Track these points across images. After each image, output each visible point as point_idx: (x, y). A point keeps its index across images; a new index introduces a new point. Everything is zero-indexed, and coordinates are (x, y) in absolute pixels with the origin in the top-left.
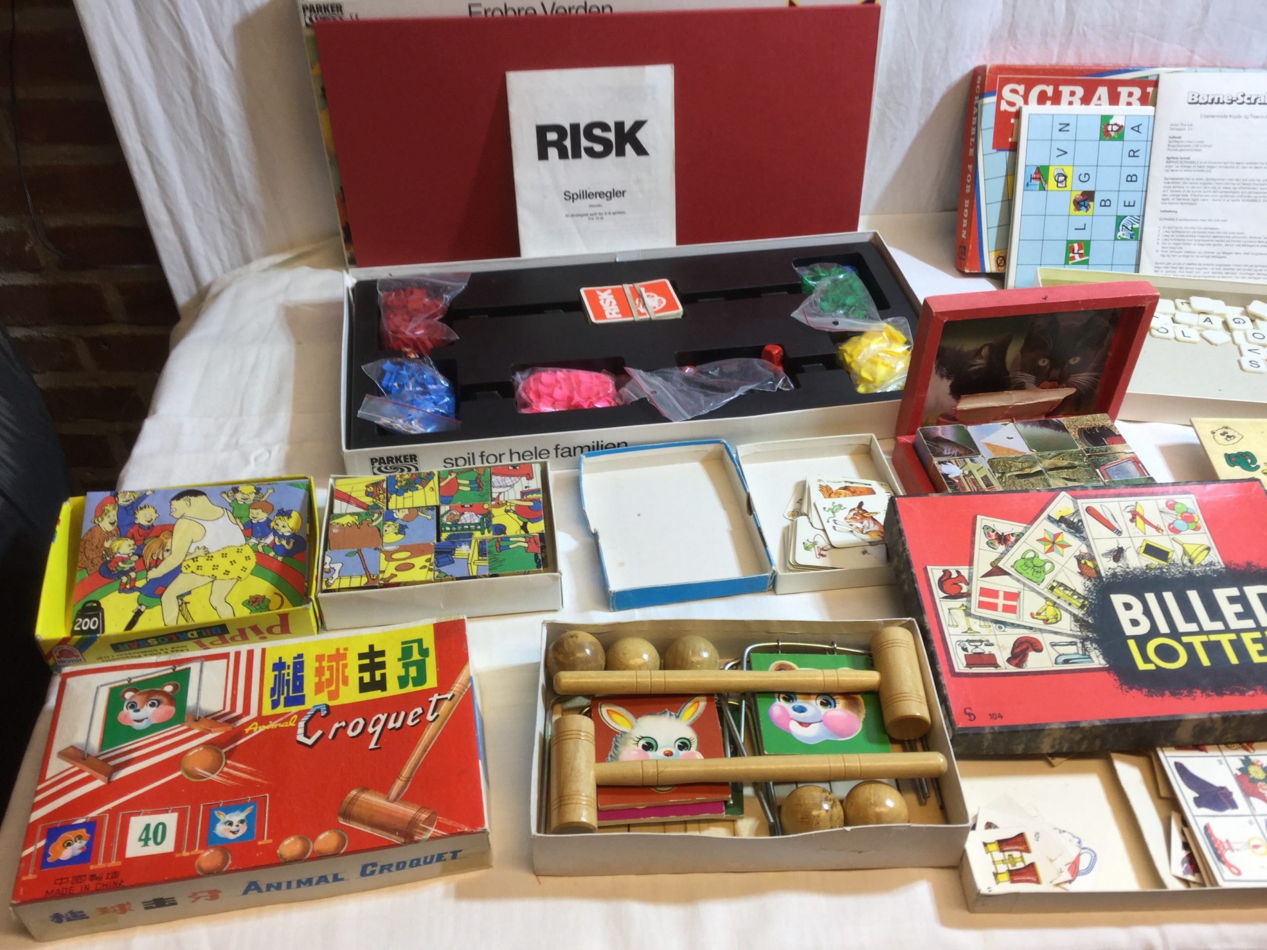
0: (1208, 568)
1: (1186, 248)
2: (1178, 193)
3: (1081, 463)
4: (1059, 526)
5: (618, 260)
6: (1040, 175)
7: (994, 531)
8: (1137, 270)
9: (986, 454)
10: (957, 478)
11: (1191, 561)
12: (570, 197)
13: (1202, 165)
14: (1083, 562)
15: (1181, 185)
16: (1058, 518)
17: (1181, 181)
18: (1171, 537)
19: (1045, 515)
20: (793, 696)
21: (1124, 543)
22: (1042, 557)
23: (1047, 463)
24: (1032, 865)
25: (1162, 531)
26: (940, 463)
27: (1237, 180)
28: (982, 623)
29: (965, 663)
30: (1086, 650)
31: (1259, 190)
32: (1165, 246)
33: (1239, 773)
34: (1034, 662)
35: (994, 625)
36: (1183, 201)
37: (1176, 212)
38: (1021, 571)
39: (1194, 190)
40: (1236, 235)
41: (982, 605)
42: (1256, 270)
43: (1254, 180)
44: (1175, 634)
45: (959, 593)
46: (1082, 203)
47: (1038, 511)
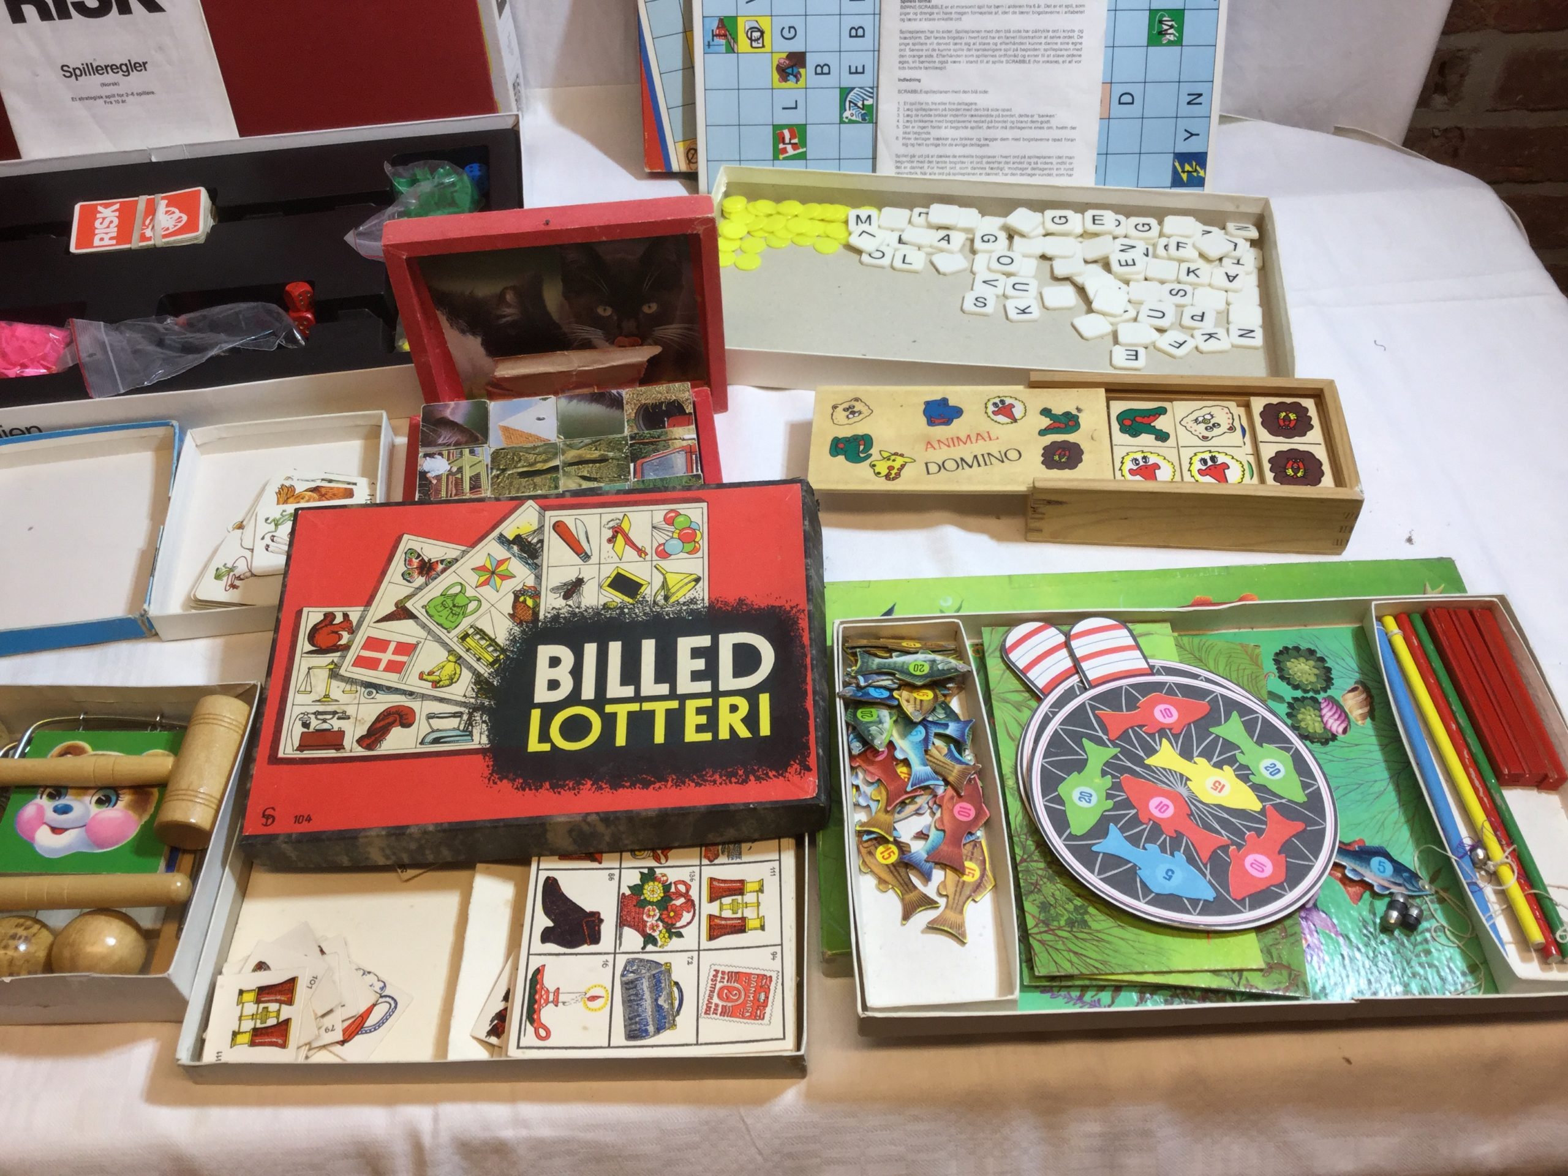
0: (684, 608)
1: (935, 133)
2: (920, 53)
3: (618, 454)
4: (509, 550)
5: (154, 160)
6: (725, 29)
7: (419, 556)
8: (874, 170)
9: (496, 440)
10: (439, 478)
11: (666, 598)
12: (70, 72)
13: (949, 10)
14: (521, 599)
15: (923, 41)
16: (511, 537)
17: (922, 35)
18: (654, 563)
19: (496, 533)
20: (63, 791)
21: (588, 572)
22: (470, 593)
23: (571, 455)
24: (287, 1022)
25: (646, 554)
26: (426, 455)
27: (998, 31)
28: (348, 687)
29: (297, 744)
30: (471, 724)
31: (1027, 46)
32: (908, 130)
33: (628, 892)
34: (398, 741)
35: (363, 689)
36: (926, 65)
37: (919, 81)
38: (432, 611)
39: (941, 47)
40: (1001, 113)
41: (360, 662)
42: (1030, 163)
43: (1019, 31)
44: (600, 701)
45: (335, 645)
46: (790, 71)
47: (488, 528)
